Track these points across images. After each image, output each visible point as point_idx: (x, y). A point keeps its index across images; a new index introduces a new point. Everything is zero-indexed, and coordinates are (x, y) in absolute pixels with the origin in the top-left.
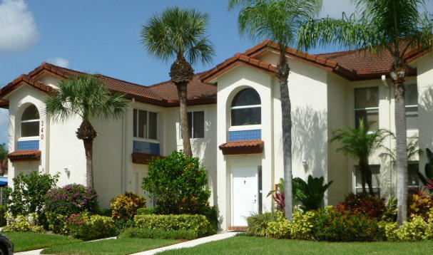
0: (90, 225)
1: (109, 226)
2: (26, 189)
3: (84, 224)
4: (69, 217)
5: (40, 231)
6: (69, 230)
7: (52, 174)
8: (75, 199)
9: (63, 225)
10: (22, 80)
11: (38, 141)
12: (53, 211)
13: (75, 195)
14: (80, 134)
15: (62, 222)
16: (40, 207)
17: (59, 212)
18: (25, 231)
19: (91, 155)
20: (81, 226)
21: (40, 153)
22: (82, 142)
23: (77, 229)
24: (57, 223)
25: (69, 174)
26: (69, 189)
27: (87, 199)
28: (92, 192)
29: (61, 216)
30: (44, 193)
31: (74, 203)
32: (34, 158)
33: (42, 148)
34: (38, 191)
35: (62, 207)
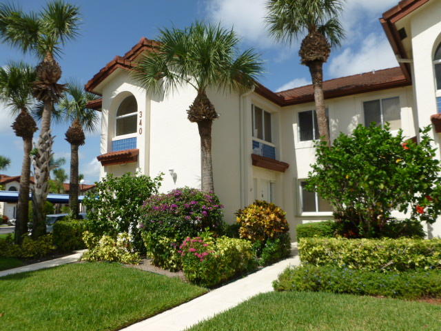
0: (219, 259)
1: (245, 256)
2: (115, 197)
3: (209, 257)
4: (180, 241)
5: (133, 262)
6: (179, 263)
7: (153, 176)
8: (188, 211)
9: (170, 255)
10: (117, 63)
11: (135, 138)
12: (153, 230)
13: (188, 205)
14: (194, 115)
15: (168, 250)
16: (136, 224)
17: (163, 233)
18: (111, 262)
19: (210, 145)
20: (204, 261)
21: (138, 152)
22: (195, 125)
23: (198, 268)
24: (160, 250)
25: (175, 178)
26: (178, 195)
27: (207, 211)
28: (213, 200)
29: (166, 239)
30: (141, 203)
31: (188, 217)
32: (130, 158)
33: (140, 146)
34: (132, 200)
35: (166, 225)
